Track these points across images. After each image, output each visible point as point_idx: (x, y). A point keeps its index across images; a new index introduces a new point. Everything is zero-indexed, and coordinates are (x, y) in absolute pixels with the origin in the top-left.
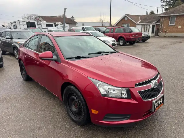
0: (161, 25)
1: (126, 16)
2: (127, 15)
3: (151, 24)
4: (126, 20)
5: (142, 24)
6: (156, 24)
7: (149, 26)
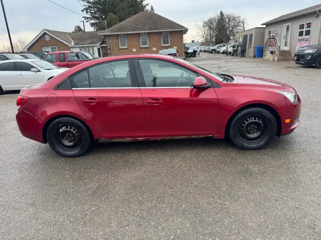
0: (109, 47)
1: (45, 34)
2: (47, 30)
3: (95, 46)
4: (47, 40)
5: (79, 47)
6: (101, 47)
7: (93, 49)
